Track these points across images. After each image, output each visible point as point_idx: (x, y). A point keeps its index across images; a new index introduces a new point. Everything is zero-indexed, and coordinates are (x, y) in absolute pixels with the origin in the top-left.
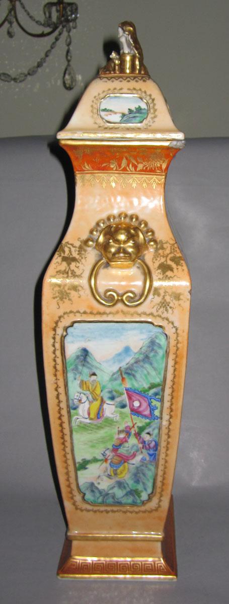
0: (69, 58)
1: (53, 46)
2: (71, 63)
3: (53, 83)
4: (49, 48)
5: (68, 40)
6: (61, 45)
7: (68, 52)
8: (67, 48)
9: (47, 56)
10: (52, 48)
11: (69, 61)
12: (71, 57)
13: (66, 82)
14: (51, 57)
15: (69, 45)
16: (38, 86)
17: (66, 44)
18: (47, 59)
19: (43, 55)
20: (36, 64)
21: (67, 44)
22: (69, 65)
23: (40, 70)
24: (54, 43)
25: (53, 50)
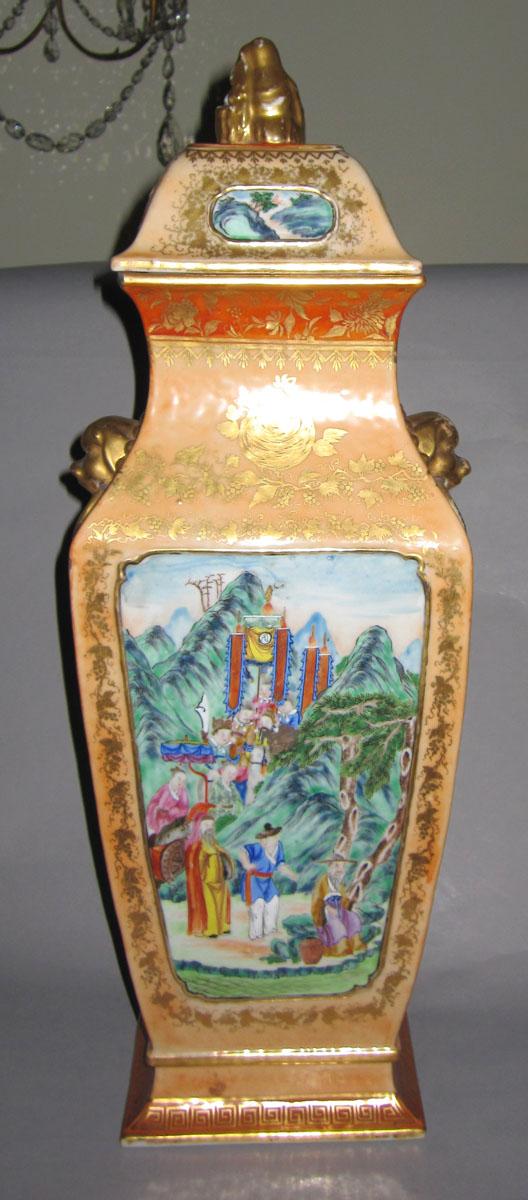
0: (170, 102)
1: (137, 78)
2: (173, 112)
3: (137, 153)
4: (128, 82)
5: (168, 67)
6: (155, 74)
7: (167, 89)
8: (165, 81)
9: (124, 98)
10: (135, 82)
11: (169, 108)
12: (174, 100)
13: (164, 151)
14: (132, 101)
15: (169, 75)
16: (106, 156)
17: (164, 74)
18: (125, 105)
19: (116, 96)
20: (102, 115)
21: (166, 73)
22: (169, 117)
23: (109, 126)
24: (138, 73)
25: (137, 87)
